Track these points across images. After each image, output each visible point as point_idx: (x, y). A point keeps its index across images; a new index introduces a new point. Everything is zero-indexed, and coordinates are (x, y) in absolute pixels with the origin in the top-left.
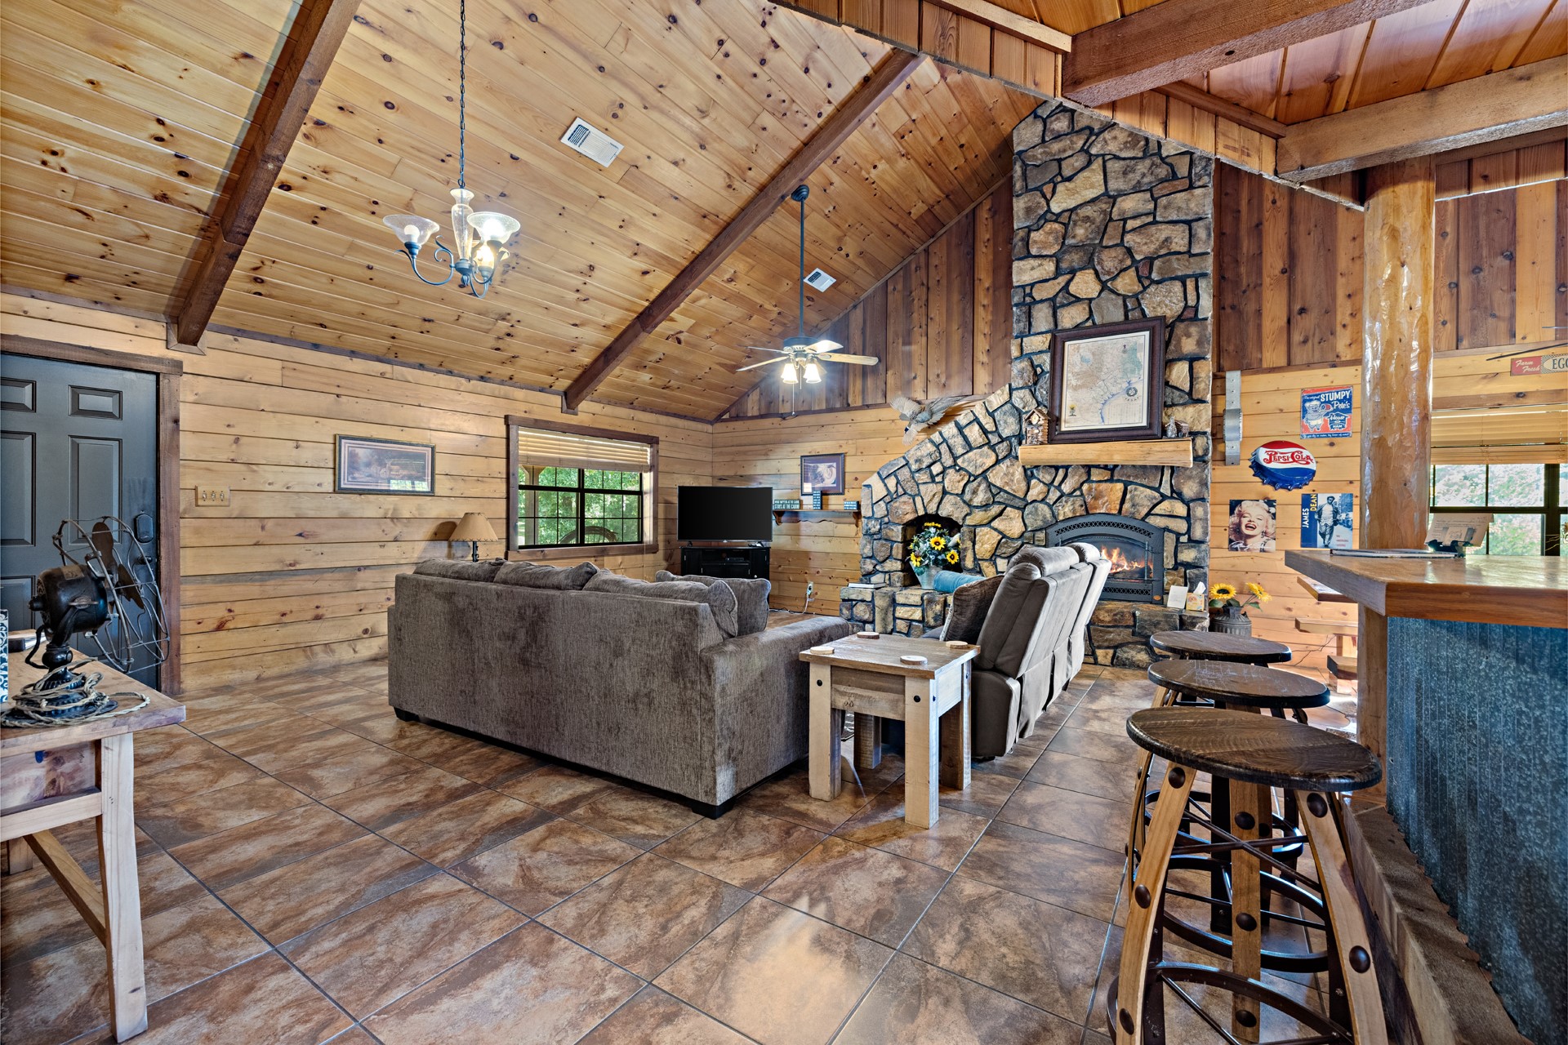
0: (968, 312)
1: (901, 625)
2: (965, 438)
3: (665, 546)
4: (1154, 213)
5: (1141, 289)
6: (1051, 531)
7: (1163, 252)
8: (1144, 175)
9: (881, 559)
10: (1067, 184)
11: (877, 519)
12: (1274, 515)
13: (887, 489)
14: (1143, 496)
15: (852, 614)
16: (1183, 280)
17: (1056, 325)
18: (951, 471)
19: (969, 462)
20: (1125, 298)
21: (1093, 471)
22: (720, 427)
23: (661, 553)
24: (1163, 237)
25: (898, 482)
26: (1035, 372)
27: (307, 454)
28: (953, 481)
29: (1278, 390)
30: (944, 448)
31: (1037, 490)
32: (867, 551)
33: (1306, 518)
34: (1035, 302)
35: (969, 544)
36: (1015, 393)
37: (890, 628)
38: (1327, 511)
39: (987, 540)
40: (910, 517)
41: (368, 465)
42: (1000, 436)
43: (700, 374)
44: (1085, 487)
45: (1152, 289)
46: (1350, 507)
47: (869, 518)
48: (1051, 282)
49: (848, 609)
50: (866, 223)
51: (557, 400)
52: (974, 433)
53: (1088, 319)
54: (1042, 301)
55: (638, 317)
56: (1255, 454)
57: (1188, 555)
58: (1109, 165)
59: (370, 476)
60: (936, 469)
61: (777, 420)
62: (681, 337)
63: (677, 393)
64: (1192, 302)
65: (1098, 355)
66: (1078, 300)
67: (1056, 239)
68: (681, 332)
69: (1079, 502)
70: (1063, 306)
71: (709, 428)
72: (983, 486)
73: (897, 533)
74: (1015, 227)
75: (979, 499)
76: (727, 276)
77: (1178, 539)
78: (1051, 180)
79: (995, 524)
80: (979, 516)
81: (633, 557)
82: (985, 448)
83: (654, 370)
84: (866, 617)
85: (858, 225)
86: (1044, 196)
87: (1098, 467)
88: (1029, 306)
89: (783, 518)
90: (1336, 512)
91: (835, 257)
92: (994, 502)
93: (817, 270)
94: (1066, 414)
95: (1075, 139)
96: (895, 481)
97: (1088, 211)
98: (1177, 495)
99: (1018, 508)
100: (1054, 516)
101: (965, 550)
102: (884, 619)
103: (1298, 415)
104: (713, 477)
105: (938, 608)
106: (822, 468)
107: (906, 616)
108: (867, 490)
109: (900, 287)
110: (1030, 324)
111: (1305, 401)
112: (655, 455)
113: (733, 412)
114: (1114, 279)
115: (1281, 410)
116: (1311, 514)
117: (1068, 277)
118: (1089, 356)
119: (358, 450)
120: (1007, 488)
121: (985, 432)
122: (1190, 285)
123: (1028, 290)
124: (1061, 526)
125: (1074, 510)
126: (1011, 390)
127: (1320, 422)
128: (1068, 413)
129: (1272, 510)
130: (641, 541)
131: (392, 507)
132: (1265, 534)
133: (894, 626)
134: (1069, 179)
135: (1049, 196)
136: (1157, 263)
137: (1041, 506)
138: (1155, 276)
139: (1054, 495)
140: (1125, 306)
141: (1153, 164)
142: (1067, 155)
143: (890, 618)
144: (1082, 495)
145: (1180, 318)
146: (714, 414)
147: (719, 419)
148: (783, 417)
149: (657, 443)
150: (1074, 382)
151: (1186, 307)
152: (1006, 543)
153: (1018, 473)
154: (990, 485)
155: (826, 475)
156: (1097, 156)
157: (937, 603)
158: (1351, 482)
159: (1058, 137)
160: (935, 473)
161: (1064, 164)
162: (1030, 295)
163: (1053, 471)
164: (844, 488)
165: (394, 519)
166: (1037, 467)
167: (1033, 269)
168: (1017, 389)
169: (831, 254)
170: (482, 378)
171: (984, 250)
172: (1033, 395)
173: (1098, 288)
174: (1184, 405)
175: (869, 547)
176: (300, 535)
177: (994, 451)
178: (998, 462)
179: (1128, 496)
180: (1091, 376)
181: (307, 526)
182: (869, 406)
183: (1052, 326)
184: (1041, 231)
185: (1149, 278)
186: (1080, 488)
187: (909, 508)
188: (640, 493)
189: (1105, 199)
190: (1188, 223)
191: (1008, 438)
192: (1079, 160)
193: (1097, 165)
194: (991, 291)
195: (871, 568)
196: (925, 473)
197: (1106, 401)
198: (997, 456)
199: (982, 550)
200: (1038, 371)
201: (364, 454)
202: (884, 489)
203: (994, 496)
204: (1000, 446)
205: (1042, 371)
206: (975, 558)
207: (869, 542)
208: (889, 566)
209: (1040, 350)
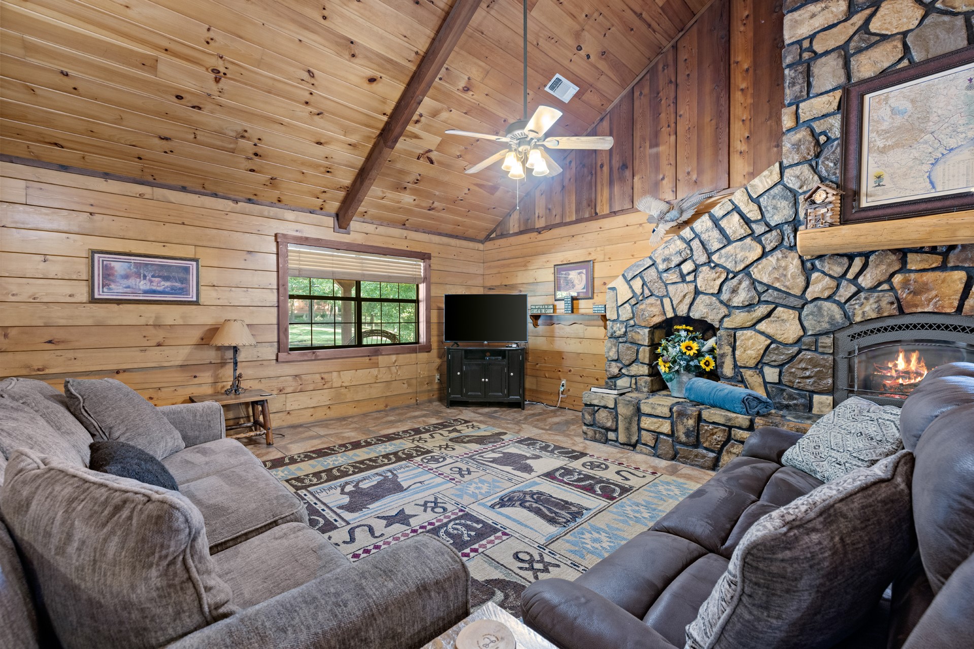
0: (723, 101)
1: (647, 437)
2: (722, 231)
3: (439, 346)
6: (843, 336)
9: (627, 363)
11: (622, 322)
13: (633, 291)
15: (594, 419)
17: (849, 77)
18: (705, 269)
19: (728, 257)
20: (966, 16)
21: (910, 256)
22: (489, 245)
23: (434, 352)
25: (644, 283)
26: (817, 142)
27: (55, 268)
28: (708, 280)
30: (696, 244)
31: (820, 285)
32: (613, 354)
34: (816, 56)
35: (727, 349)
36: (788, 173)
37: (634, 439)
39: (751, 345)
40: (658, 319)
41: (126, 277)
42: (767, 225)
43: (461, 195)
44: (897, 279)
47: (614, 321)
48: (840, 26)
49: (589, 413)
50: (605, 11)
51: (331, 221)
52: (733, 225)
53: (901, 59)
54: (827, 53)
55: (381, 135)
59: (128, 287)
60: (687, 267)
61: (534, 234)
62: (433, 155)
63: (443, 214)
65: (921, 101)
66: (884, 38)
68: (430, 151)
69: (889, 297)
70: (860, 51)
71: (481, 246)
72: (746, 283)
73: (643, 336)
75: (741, 298)
76: (462, 84)
79: (762, 326)
80: (739, 318)
81: (408, 355)
82: (748, 240)
83: (415, 192)
84: (609, 424)
85: (596, 15)
87: (920, 250)
88: (806, 63)
89: (540, 322)
91: (574, 58)
93: (558, 76)
94: (867, 184)
96: (641, 283)
99: (793, 308)
100: (846, 315)
101: (723, 355)
102: (628, 429)
104: (484, 287)
105: (691, 422)
106: (573, 275)
107: (652, 428)
108: (611, 293)
109: (646, 91)
110: (809, 85)
112: (428, 269)
113: (498, 232)
117: (868, 12)
118: (905, 105)
119: (113, 264)
120: (777, 285)
121: (747, 221)
123: (806, 44)
124: (857, 329)
125: (879, 309)
126: (782, 169)
128: (872, 184)
130: (417, 342)
131: (153, 315)
133: (639, 436)
137: (827, 305)
139: (847, 291)
140: (969, 25)
143: (635, 428)
144: (892, 289)
146: (483, 235)
147: (488, 238)
148: (539, 231)
149: (429, 258)
150: (880, 143)
152: (777, 348)
153: (793, 265)
154: (754, 282)
155: (576, 282)
157: (689, 417)
160: (685, 272)
162: (810, 49)
163: (845, 261)
164: (593, 293)
165: (157, 326)
166: (820, 257)
167: (813, 16)
168: (791, 166)
169: (570, 55)
170: (250, 201)
171: (742, 28)
172: (815, 170)
173: (919, 15)
175: (614, 350)
176: (50, 342)
177: (760, 242)
178: (764, 254)
179: (973, 289)
180: (910, 131)
181: (58, 334)
182: (615, 213)
183: (842, 80)
186: (889, 281)
187: (656, 310)
188: (417, 301)
191: (777, 226)
194: (751, 71)
195: (616, 371)
196: (674, 272)
197: (937, 160)
198: (764, 248)
199: (744, 356)
200: (822, 139)
201: (119, 267)
202: (629, 291)
203: (760, 294)
204: (768, 235)
205: (828, 138)
206: (735, 366)
207: (615, 345)
208: (635, 369)
209: (825, 112)
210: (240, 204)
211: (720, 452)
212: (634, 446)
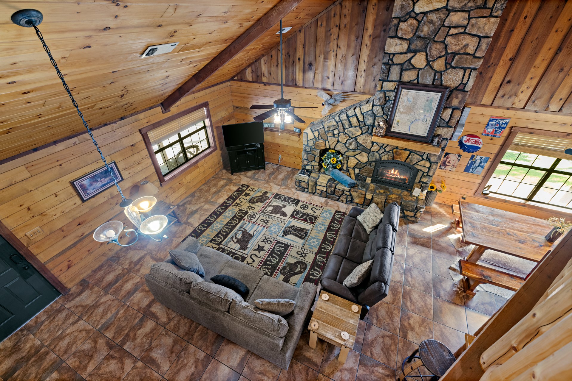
0: (358, 47)
1: (318, 191)
2: (350, 122)
3: (220, 145)
4: (465, 27)
5: (445, 69)
6: (378, 163)
7: (462, 52)
9: (310, 161)
11: (309, 146)
12: (459, 160)
13: (314, 136)
14: (416, 158)
15: (300, 185)
16: (465, 69)
17: (400, 78)
18: (342, 134)
19: (350, 132)
20: (436, 72)
22: (234, 83)
23: (218, 149)
24: (465, 43)
25: (319, 134)
27: (62, 196)
28: (343, 138)
29: (482, 114)
30: (340, 124)
31: (375, 147)
32: (305, 157)
33: (470, 163)
34: (393, 64)
35: (345, 162)
36: (375, 107)
37: (314, 191)
38: (478, 162)
39: (352, 162)
40: (323, 148)
41: (91, 185)
42: (365, 124)
45: (450, 71)
46: (486, 162)
47: (306, 145)
48: (403, 55)
49: (298, 182)
51: (159, 109)
52: (354, 120)
53: (416, 79)
54: (397, 64)
55: (194, 76)
56: (462, 138)
57: (424, 180)
59: (94, 189)
60: (336, 132)
61: (262, 85)
64: (464, 82)
65: (415, 99)
66: (414, 68)
67: (412, 30)
69: (391, 155)
70: (406, 70)
71: (228, 83)
72: (354, 142)
73: (317, 153)
74: (393, 16)
75: (352, 147)
77: (423, 174)
79: (357, 156)
80: (350, 153)
81: (209, 156)
82: (358, 127)
84: (305, 187)
86: (413, 0)
88: (389, 65)
89: (268, 131)
90: (481, 162)
91: (293, 21)
92: (358, 149)
93: (284, 28)
96: (318, 133)
97: (433, 17)
98: (428, 159)
99: (367, 153)
100: (380, 158)
101: (344, 163)
102: (312, 189)
103: (485, 126)
104: (233, 106)
105: (333, 189)
107: (320, 189)
108: (305, 135)
110: (388, 75)
111: (490, 121)
112: (208, 110)
113: (239, 77)
114: (433, 61)
115: (479, 123)
116: (472, 162)
117: (413, 54)
118: (411, 99)
119: (83, 182)
120: (364, 145)
121: (359, 121)
122: (468, 72)
123: (391, 57)
124: (382, 162)
125: (388, 158)
126: (373, 105)
127: (492, 130)
128: (396, 124)
129: (459, 158)
130: (209, 147)
131: (109, 194)
132: (453, 165)
133: (316, 191)
135: (415, 1)
136: (457, 57)
137: (376, 153)
138: (453, 64)
139: (382, 151)
140: (435, 76)
143: (314, 188)
144: (393, 152)
145: (456, 89)
147: (233, 79)
148: (265, 84)
149: (208, 104)
150: (401, 110)
151: (461, 83)
152: (360, 163)
153: (370, 140)
154: (357, 142)
157: (332, 187)
158: (491, 154)
162: (392, 60)
165: (112, 197)
167: (396, 45)
168: (376, 105)
170: (122, 119)
172: (383, 110)
173: (425, 64)
174: (444, 127)
176: (79, 224)
177: (361, 129)
178: (362, 134)
179: (410, 157)
180: (410, 109)
181: (80, 220)
182: (306, 87)
183: (398, 79)
184: (406, 23)
185: (450, 64)
186: (392, 150)
187: (323, 145)
188: (205, 127)
189: (444, 10)
190: (480, 37)
191: (367, 125)
194: (372, 38)
195: (306, 163)
196: (331, 133)
197: (413, 122)
198: (362, 132)
199: (350, 165)
200: (387, 99)
201: (86, 182)
202: (313, 136)
203: (358, 147)
204: (364, 128)
205: (389, 99)
206: (347, 167)
207: (306, 154)
208: (313, 163)
209: (390, 89)
210: (118, 123)
211: (340, 197)
212: (314, 193)
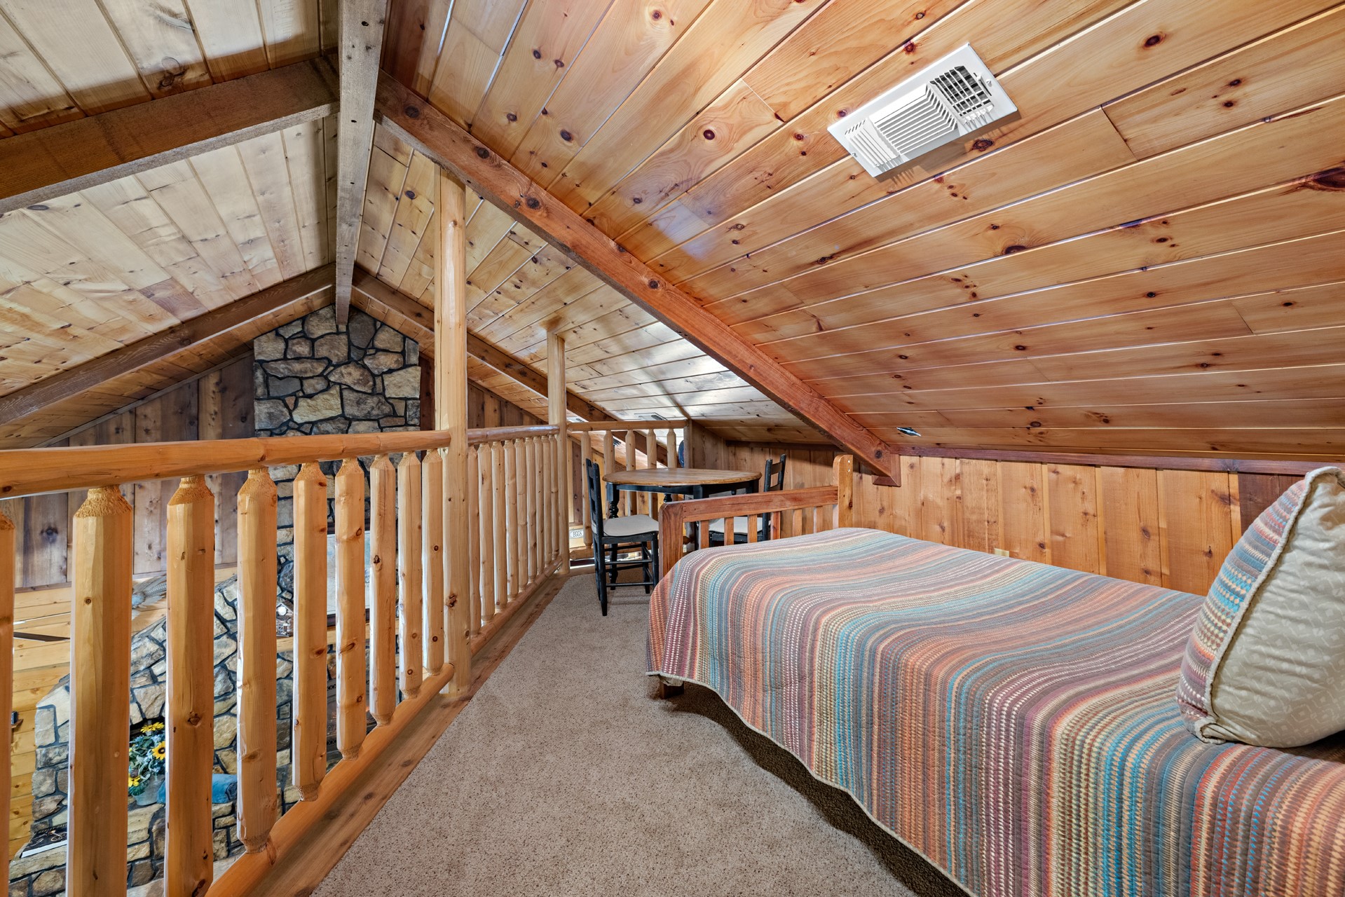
8: (373, 408)
10: (309, 400)
11: (64, 745)
15: (31, 891)
26: (279, 561)
31: (281, 668)
32: (45, 787)
34: (279, 498)
39: (226, 730)
47: (47, 743)
49: (21, 889)
53: (331, 517)
58: (346, 393)
60: (160, 668)
72: (222, 676)
74: (257, 428)
75: (219, 692)
78: (293, 394)
80: (215, 708)
82: (226, 638)
86: (286, 406)
95: (315, 364)
97: (328, 427)
108: (46, 712)
121: (225, 622)
134: (310, 396)
135: (291, 407)
137: (286, 682)
141: (379, 402)
142: (308, 375)
154: (229, 673)
156: (335, 383)
159: (298, 359)
160: (157, 672)
161: (306, 383)
175: (48, 780)
182: (35, 588)
189: (342, 420)
192: (320, 385)
193: (335, 391)
195: (51, 806)
196: (143, 676)
199: (221, 740)
200: (282, 560)
205: (287, 560)
207: (50, 776)
209: (284, 541)
